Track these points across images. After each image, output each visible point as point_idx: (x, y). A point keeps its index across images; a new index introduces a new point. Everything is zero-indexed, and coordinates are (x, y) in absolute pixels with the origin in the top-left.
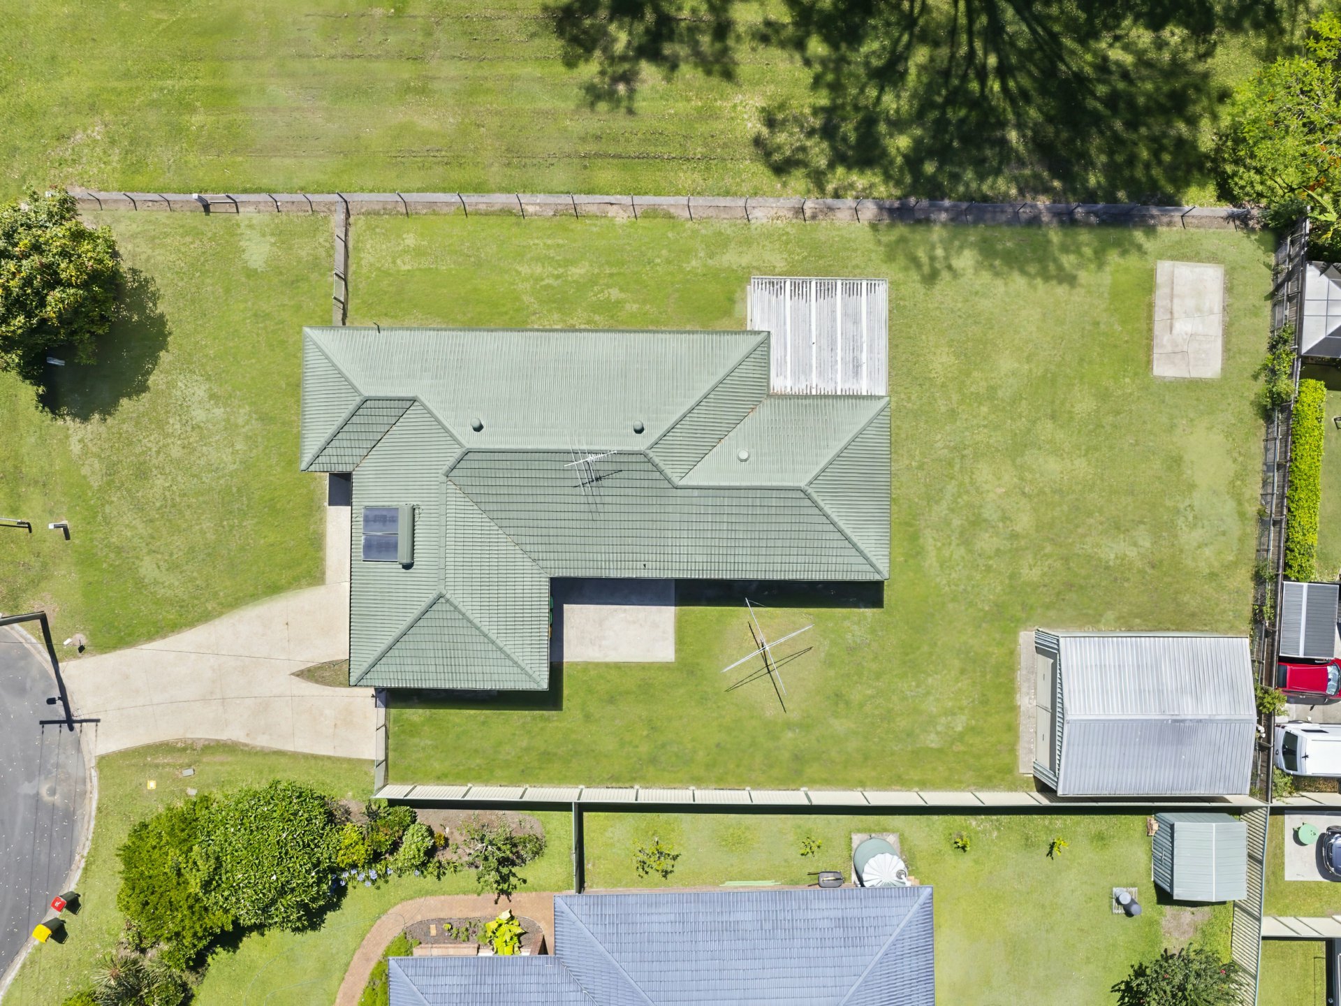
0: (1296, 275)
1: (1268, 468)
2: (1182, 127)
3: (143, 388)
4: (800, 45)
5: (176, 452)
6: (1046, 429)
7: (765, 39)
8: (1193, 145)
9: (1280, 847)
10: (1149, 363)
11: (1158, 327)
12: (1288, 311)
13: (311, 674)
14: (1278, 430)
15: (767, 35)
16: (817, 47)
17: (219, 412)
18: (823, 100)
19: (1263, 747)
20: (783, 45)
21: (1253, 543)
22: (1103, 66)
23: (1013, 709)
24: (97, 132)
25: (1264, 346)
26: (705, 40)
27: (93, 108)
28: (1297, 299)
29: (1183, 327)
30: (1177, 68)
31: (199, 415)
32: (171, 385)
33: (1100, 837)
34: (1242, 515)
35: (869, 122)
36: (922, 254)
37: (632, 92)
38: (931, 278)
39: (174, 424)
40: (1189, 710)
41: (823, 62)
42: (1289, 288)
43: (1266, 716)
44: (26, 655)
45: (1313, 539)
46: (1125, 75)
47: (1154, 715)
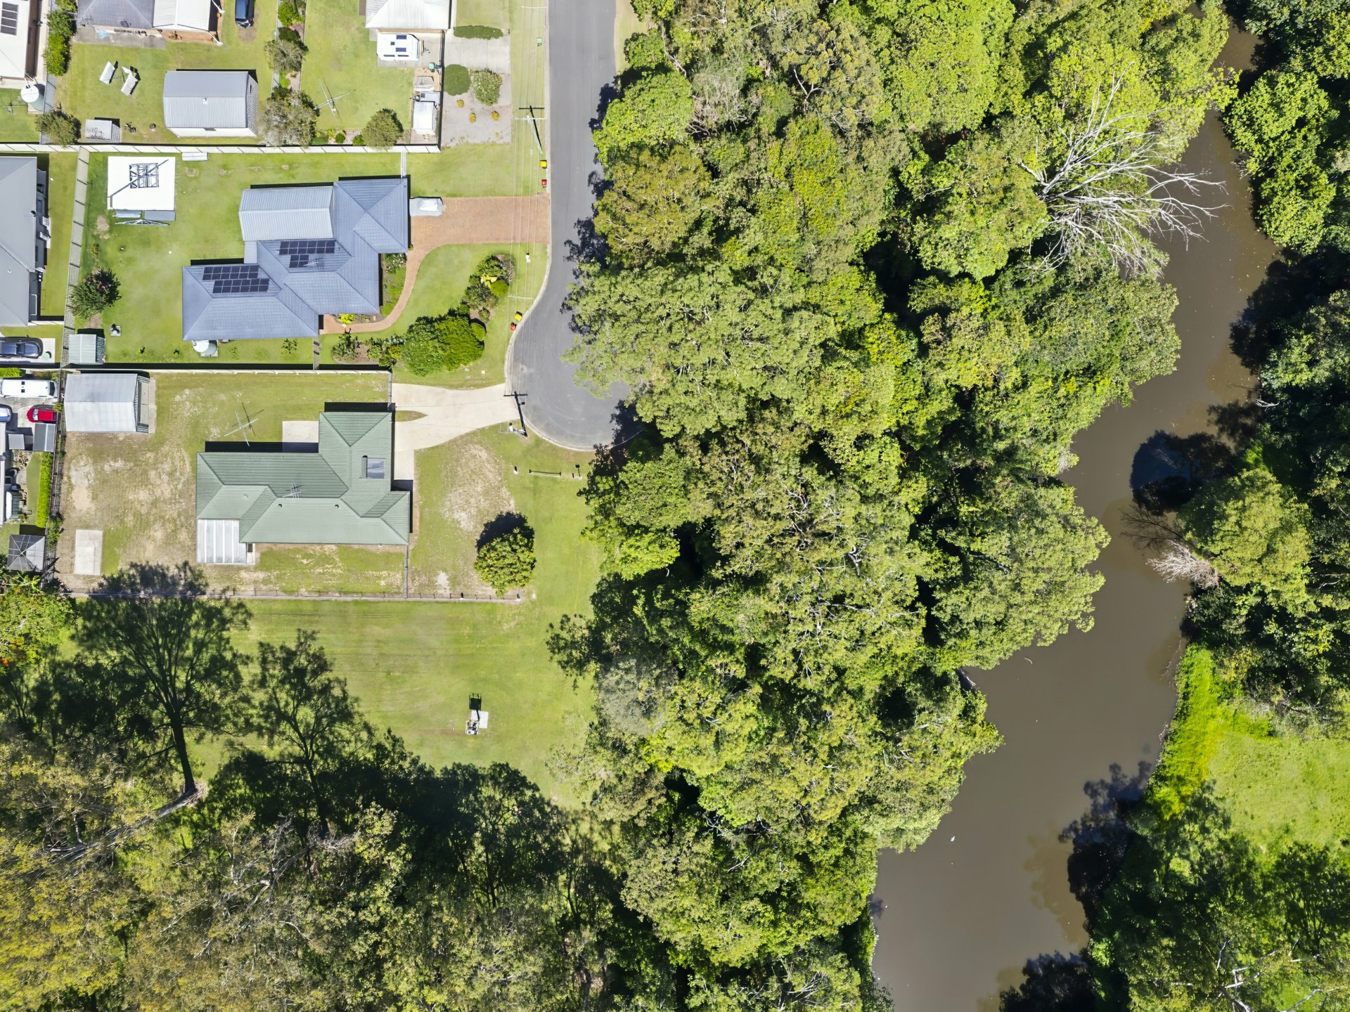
0: (46, 567)
1: (59, 496)
2: (88, 624)
3: (486, 525)
4: (235, 655)
5: (473, 500)
6: (144, 510)
7: (248, 657)
8: (85, 619)
9: (57, 350)
10: (104, 536)
11: (100, 549)
12: (50, 555)
13: (420, 415)
14: (55, 510)
15: (247, 660)
16: (228, 656)
17: (456, 516)
18: (225, 634)
19: (62, 390)
20: (241, 656)
21: (66, 466)
22: (118, 649)
23: (157, 404)
24: (505, 627)
25: (59, 542)
26: (270, 658)
27: (508, 636)
28: (46, 558)
29: (90, 550)
30: (90, 649)
31: (464, 515)
32: (475, 527)
33: (125, 355)
34: (69, 478)
35: (208, 625)
36: (189, 573)
37: (299, 638)
38: (186, 564)
39: (474, 511)
40: (89, 405)
41: (225, 649)
42: (49, 563)
43: (61, 401)
44: (533, 422)
45: (42, 467)
46: (110, 646)
47: (102, 404)
